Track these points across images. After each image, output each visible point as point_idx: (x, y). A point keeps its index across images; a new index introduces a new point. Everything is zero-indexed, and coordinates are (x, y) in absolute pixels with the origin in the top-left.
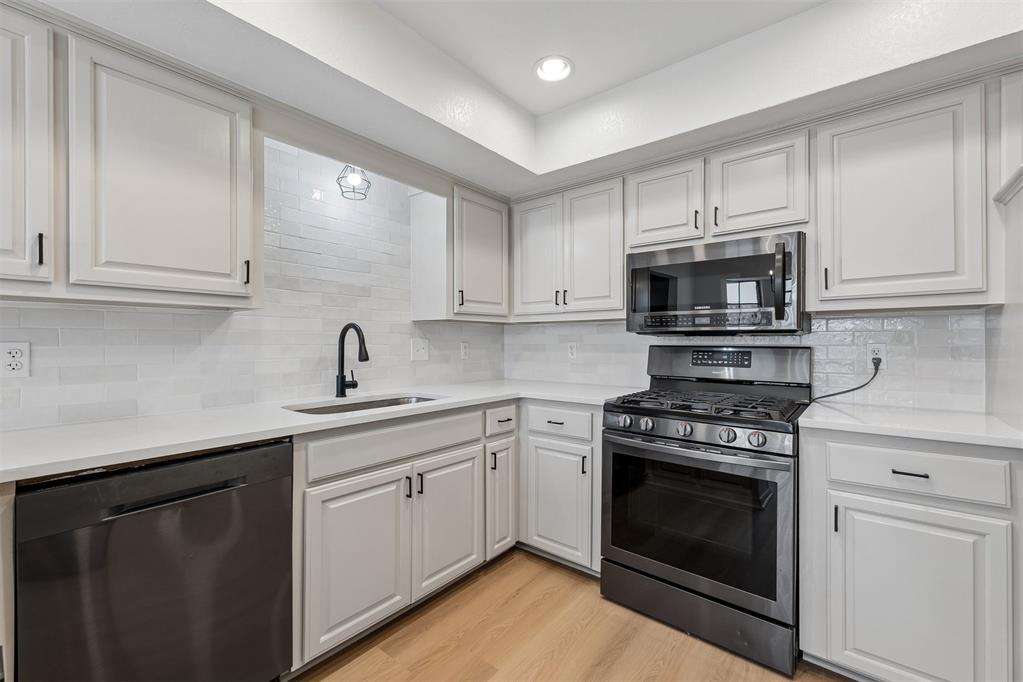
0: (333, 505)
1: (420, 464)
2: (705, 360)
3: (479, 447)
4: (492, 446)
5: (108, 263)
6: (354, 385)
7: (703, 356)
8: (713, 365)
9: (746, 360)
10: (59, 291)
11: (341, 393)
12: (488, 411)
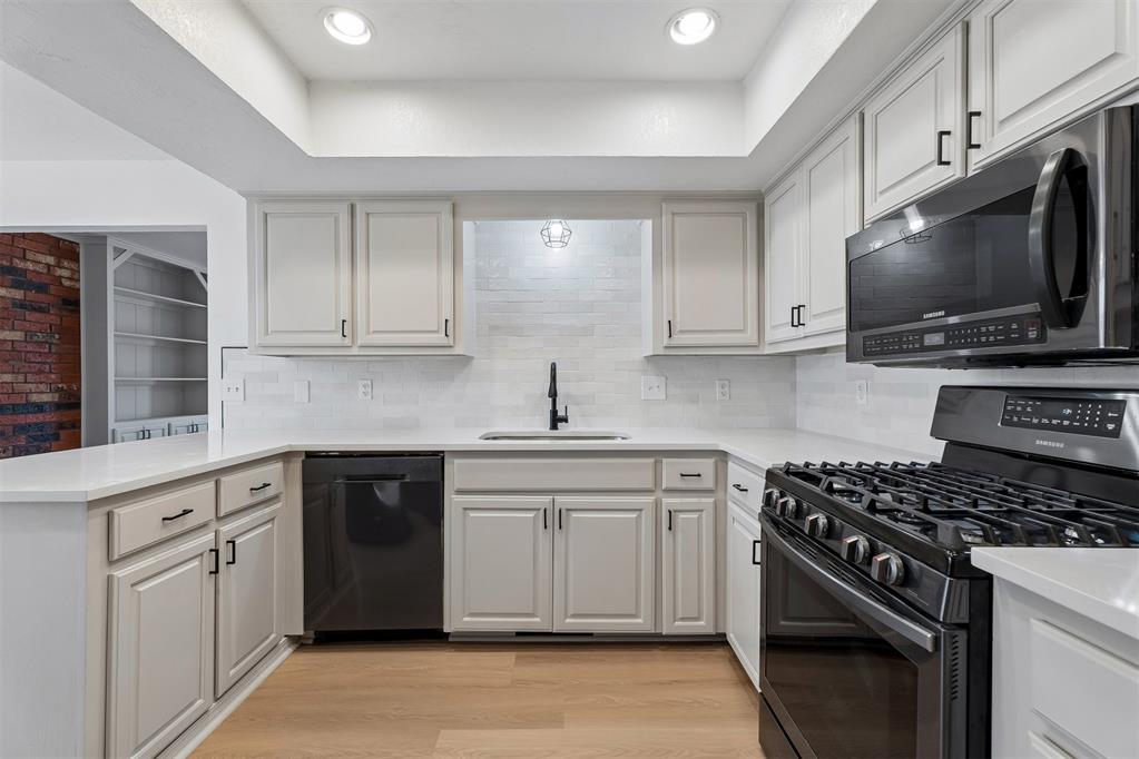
0: (473, 514)
1: (562, 500)
2: (1027, 415)
3: (649, 499)
4: (669, 502)
5: (374, 332)
6: (565, 420)
8: (1040, 426)
9: (1112, 420)
10: (355, 351)
11: (554, 427)
12: (665, 460)
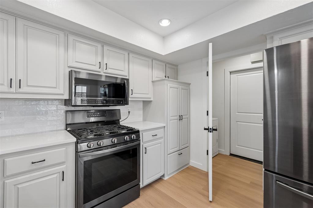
2: (92, 115)
7: (91, 114)
9: (105, 114)
